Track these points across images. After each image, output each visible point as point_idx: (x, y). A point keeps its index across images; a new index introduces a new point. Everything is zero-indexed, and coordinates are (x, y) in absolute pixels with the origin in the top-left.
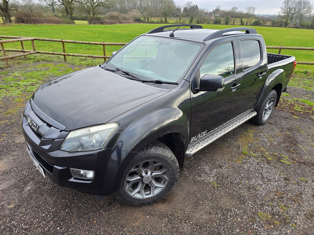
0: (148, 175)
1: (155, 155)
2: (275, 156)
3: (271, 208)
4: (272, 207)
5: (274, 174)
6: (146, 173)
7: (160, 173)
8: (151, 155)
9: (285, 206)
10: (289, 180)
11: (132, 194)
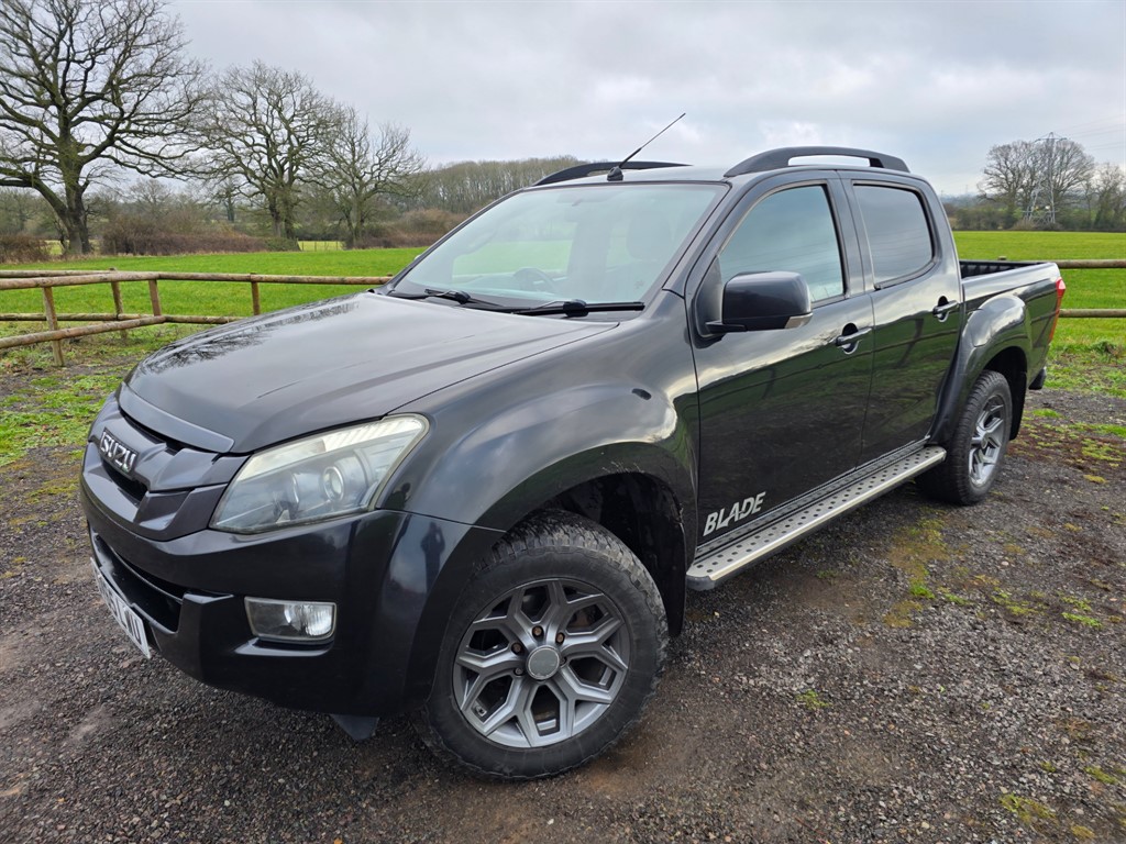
0: (546, 643)
1: (569, 557)
2: (1038, 600)
3: (1051, 780)
4: (1055, 775)
5: (1045, 660)
6: (540, 637)
7: (594, 639)
8: (556, 556)
9: (1107, 769)
10: (1106, 678)
11: (485, 728)
